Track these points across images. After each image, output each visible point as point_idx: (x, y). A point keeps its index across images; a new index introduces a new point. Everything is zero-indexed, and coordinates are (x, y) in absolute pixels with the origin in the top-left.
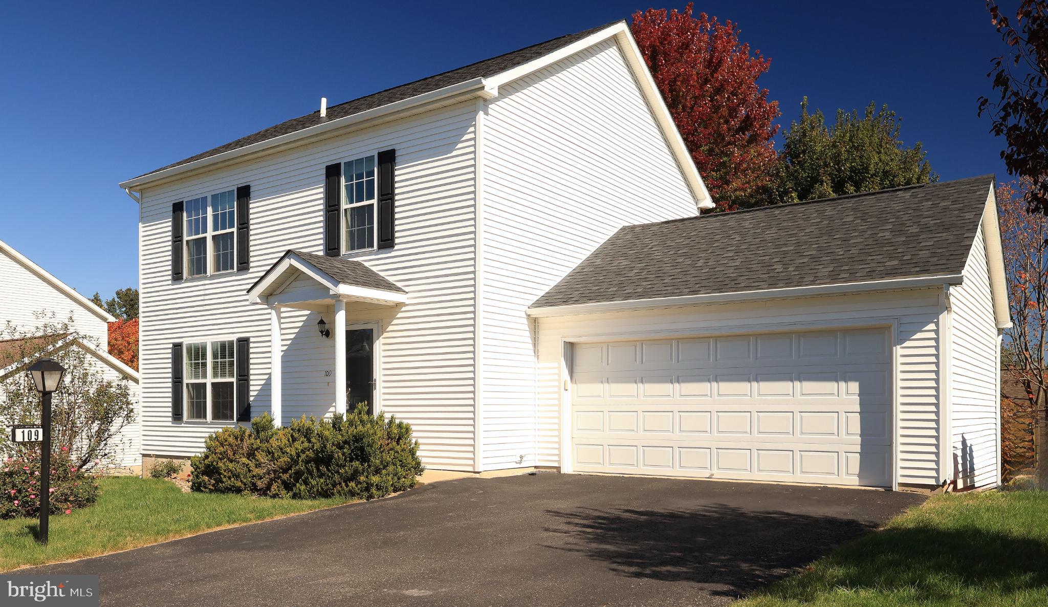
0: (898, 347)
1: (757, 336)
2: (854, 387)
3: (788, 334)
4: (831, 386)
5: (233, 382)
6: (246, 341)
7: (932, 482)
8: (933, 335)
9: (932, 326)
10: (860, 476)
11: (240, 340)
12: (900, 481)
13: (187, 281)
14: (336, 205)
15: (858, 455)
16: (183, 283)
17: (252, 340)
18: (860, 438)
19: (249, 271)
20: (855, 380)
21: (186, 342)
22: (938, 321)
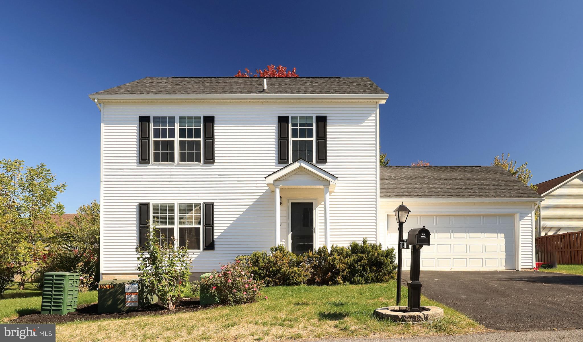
0: (520, 221)
1: (468, 216)
2: (503, 235)
3: (479, 216)
4: (495, 235)
5: (200, 228)
6: (212, 204)
7: (531, 267)
8: (530, 218)
9: (530, 215)
10: (505, 266)
11: (205, 204)
12: (521, 267)
13: (153, 165)
14: (286, 137)
15: (505, 259)
16: (149, 166)
17: (215, 204)
18: (505, 253)
19: (214, 165)
20: (503, 233)
21: (153, 202)
22: (532, 213)
